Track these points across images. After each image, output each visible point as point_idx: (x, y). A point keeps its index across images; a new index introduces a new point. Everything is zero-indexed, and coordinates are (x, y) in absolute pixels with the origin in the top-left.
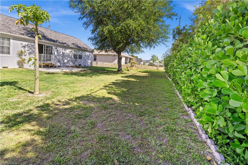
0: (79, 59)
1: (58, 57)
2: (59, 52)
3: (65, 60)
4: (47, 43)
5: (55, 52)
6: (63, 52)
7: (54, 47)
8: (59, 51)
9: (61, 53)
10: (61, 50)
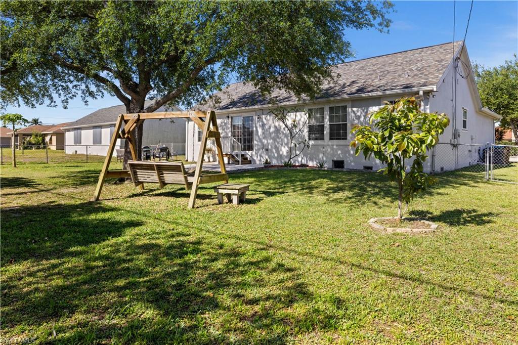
0: (331, 139)
1: (265, 141)
2: (267, 127)
3: (283, 148)
4: (245, 112)
5: (258, 129)
6: (275, 127)
7: (256, 118)
8: (266, 124)
9: (272, 130)
10: (271, 122)
